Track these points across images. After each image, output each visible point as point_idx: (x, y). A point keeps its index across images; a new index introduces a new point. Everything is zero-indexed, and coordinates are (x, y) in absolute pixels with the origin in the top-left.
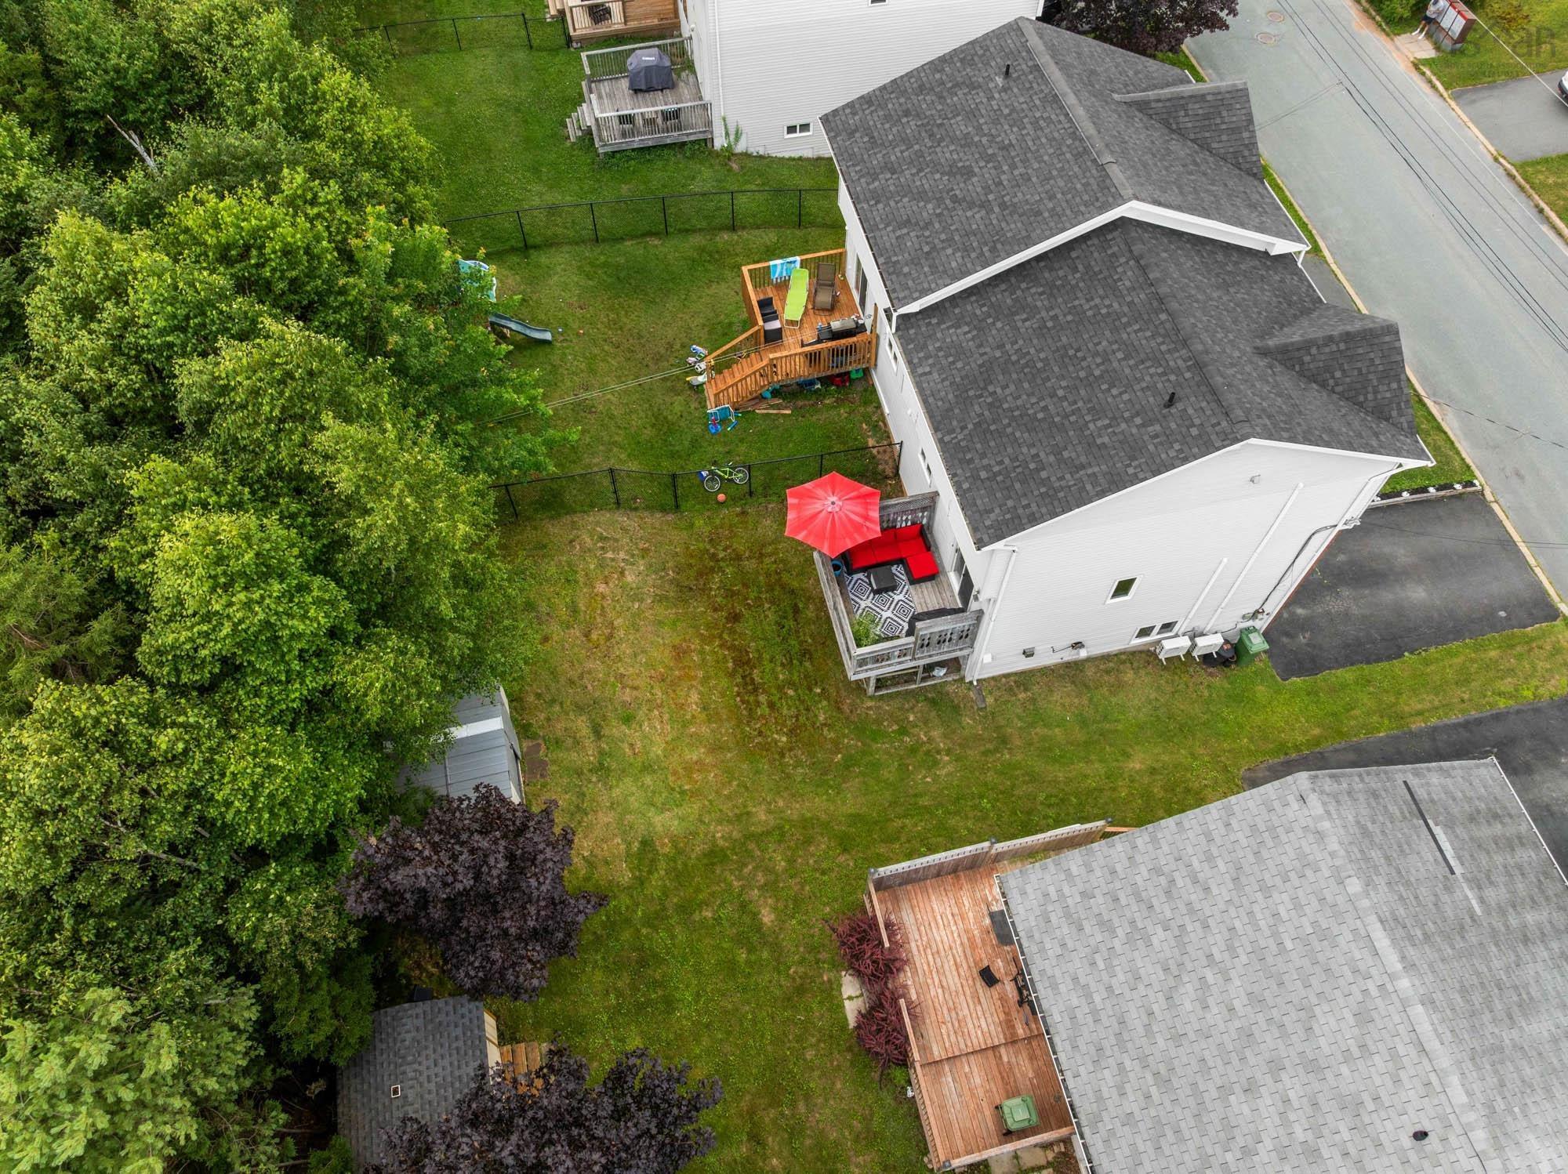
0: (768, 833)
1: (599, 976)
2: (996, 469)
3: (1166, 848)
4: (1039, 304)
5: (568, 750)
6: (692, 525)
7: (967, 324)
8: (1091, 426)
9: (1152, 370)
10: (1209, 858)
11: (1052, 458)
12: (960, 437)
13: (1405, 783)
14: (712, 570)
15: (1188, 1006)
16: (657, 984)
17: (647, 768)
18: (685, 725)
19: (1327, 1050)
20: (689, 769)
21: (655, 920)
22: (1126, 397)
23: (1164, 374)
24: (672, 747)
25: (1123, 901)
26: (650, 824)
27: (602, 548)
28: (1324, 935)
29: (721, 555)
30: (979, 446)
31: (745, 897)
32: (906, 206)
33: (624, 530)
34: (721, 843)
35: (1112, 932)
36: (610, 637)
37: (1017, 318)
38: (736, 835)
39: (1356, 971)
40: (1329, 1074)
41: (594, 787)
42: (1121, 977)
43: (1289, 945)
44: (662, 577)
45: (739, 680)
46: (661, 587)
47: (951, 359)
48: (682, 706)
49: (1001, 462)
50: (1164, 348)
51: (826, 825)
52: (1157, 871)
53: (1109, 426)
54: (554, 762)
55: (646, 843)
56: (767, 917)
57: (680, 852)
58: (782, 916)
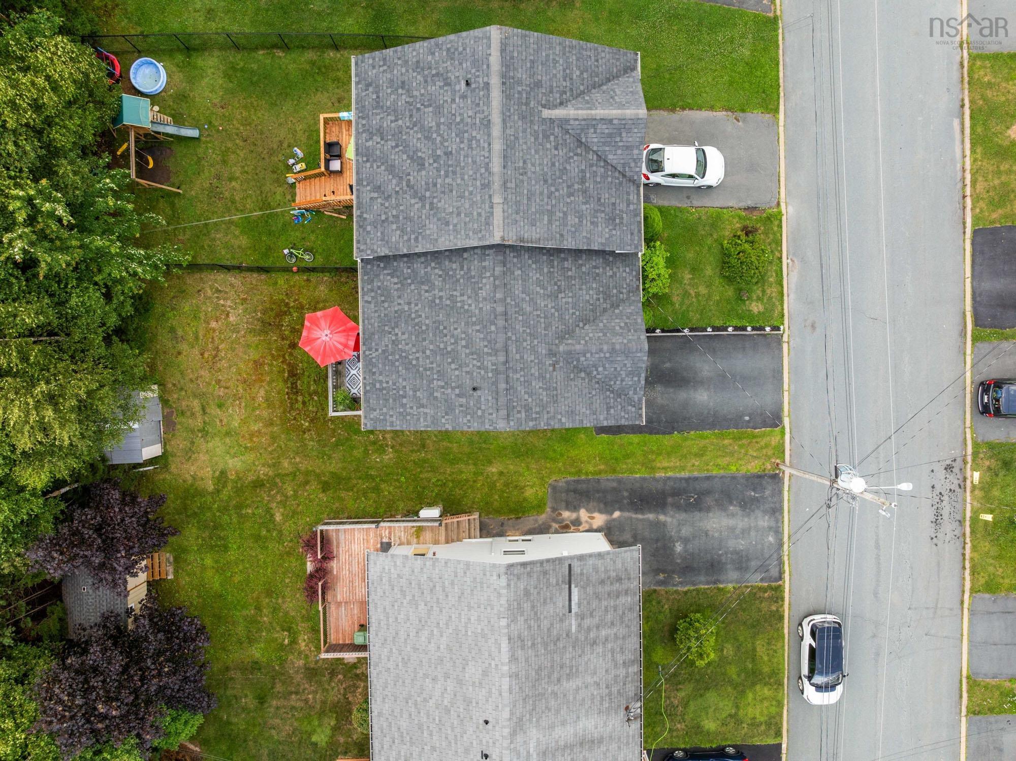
0: (287, 475)
1: (194, 530)
2: (385, 385)
3: (437, 571)
4: (436, 283)
5: (188, 417)
6: (276, 283)
7: (398, 277)
8: (435, 382)
9: (475, 362)
10: (452, 584)
11: (411, 393)
12: (374, 355)
13: (570, 565)
14: (285, 313)
15: (423, 639)
16: (220, 538)
17: (228, 434)
18: (254, 409)
19: (467, 678)
20: (252, 435)
21: (225, 509)
22: (457, 373)
23: (479, 368)
24: (244, 422)
25: (413, 586)
26: (226, 463)
27: (217, 297)
28: (484, 636)
29: (292, 304)
30: (380, 366)
31: (270, 506)
32: (382, 175)
33: (232, 285)
34: (262, 476)
35: (405, 596)
36: (216, 356)
37: (423, 287)
38: (271, 473)
39: (490, 655)
40: (464, 687)
41: (199, 441)
42: (402, 616)
43: (469, 633)
44: (253, 317)
45: (289, 385)
46: (252, 324)
47: (383, 298)
48: (253, 399)
49: (387, 382)
50: (486, 350)
51: (318, 476)
52: (430, 579)
53: (443, 387)
54: (180, 423)
55: (223, 473)
56: (278, 518)
57: (240, 479)
58: (286, 517)
